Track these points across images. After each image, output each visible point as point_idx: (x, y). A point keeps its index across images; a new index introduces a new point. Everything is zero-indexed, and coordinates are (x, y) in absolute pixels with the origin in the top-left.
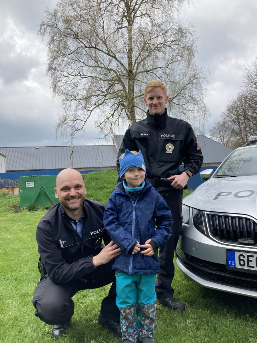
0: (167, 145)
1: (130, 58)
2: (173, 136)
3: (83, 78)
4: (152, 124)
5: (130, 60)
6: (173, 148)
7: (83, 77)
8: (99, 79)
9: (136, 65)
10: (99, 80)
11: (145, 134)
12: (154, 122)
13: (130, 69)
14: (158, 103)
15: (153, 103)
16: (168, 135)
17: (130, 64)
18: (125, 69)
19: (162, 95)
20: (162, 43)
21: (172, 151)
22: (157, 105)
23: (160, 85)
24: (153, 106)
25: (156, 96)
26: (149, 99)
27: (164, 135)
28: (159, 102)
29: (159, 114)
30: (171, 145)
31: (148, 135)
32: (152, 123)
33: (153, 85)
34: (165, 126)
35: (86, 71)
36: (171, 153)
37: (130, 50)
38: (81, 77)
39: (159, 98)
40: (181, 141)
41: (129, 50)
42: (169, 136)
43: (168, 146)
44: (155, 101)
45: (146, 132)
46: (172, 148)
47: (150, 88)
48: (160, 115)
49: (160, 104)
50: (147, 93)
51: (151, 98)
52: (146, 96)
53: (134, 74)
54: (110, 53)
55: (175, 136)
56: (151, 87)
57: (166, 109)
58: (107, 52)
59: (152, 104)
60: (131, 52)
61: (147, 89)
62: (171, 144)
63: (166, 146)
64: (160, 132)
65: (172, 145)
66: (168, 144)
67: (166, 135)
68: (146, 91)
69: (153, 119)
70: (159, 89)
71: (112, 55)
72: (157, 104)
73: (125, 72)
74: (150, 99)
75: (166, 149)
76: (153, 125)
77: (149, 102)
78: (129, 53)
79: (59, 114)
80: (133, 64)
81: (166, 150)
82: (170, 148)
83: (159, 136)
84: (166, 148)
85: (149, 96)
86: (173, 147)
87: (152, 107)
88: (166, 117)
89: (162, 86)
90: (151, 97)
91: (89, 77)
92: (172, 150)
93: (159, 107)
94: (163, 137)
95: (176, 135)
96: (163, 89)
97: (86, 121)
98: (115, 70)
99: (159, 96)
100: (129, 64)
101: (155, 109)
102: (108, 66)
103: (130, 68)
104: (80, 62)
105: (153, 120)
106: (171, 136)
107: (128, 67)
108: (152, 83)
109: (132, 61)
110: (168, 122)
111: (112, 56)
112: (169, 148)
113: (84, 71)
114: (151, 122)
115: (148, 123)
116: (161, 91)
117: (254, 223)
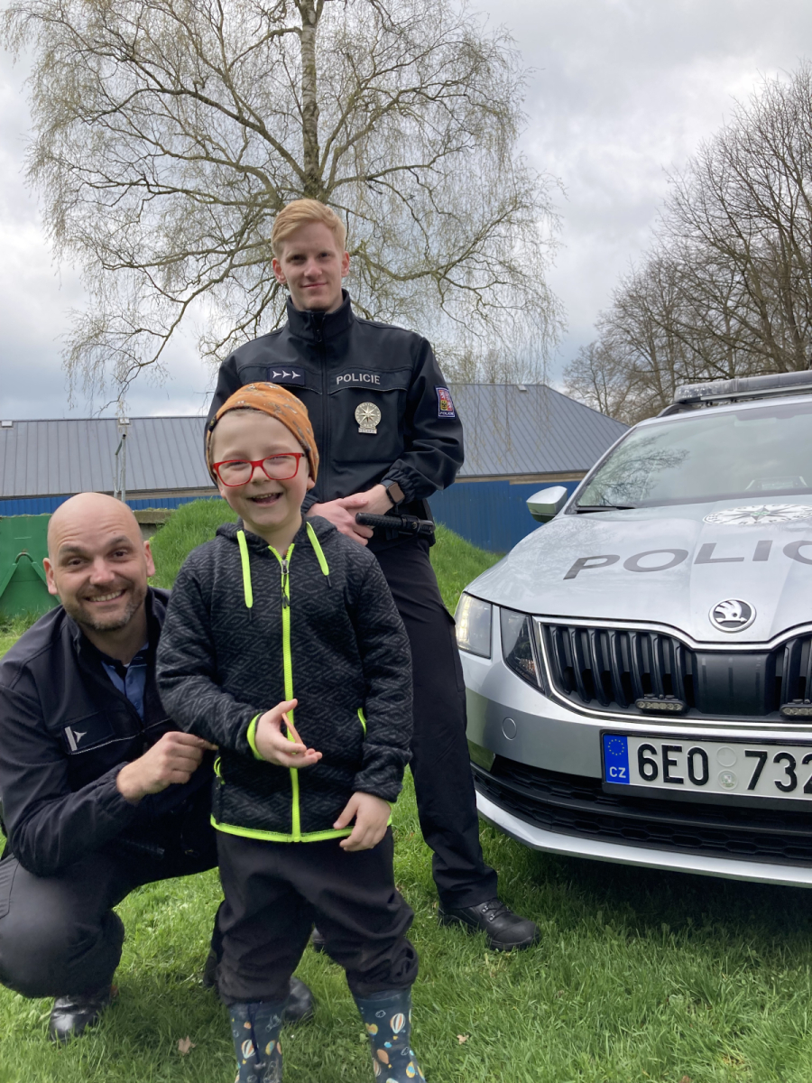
0: (360, 409)
1: (310, 131)
2: (374, 379)
3: (156, 194)
4: (306, 343)
5: (312, 139)
6: (379, 415)
7: (156, 190)
8: (212, 200)
9: (331, 157)
10: (211, 203)
11: (285, 374)
12: (312, 337)
13: (312, 169)
14: (321, 273)
15: (306, 274)
16: (357, 377)
17: (311, 151)
18: (296, 167)
19: (330, 246)
20: (414, 90)
21: (377, 427)
22: (319, 281)
23: (324, 217)
24: (306, 283)
25: (313, 250)
26: (289, 260)
27: (347, 378)
28: (323, 271)
29: (327, 308)
30: (371, 408)
31: (295, 375)
32: (307, 339)
33: (302, 215)
34: (346, 347)
35: (166, 171)
36: (375, 432)
37: (312, 108)
38: (150, 191)
39: (323, 256)
40: (401, 391)
41: (307, 108)
42: (362, 378)
43: (362, 411)
44: (312, 267)
45: (289, 368)
46: (376, 418)
47: (293, 226)
48: (331, 312)
49: (329, 278)
50: (282, 239)
51: (299, 259)
52: (280, 252)
53: (325, 187)
54: (246, 115)
55: (380, 380)
56: (294, 221)
57: (345, 293)
58: (235, 112)
59: (302, 276)
60: (312, 115)
61: (283, 229)
62: (371, 404)
63: (357, 411)
64: (334, 367)
65: (376, 407)
66: (360, 406)
67: (352, 377)
68: (279, 236)
69: (306, 326)
70: (319, 228)
71: (252, 120)
72: (319, 276)
73: (295, 178)
74: (293, 262)
75: (358, 421)
76: (308, 346)
77: (290, 270)
78: (307, 117)
79: (77, 312)
80: (321, 152)
81: (359, 426)
82: (368, 416)
83: (332, 381)
84: (357, 417)
85: (288, 250)
86: (379, 412)
87: (302, 287)
88: (350, 321)
89: (329, 218)
90: (296, 252)
91: (175, 190)
92: (377, 422)
93: (325, 288)
94: (342, 382)
95: (385, 373)
96: (333, 227)
97: (167, 337)
98: (262, 170)
99: (321, 250)
100: (307, 154)
101: (313, 293)
102: (241, 156)
103: (310, 166)
104: (147, 142)
105: (308, 329)
106: (367, 378)
107: (307, 163)
108: (297, 209)
109: (316, 142)
110: (355, 336)
111: (253, 126)
112: (367, 418)
113: (158, 170)
114: (301, 337)
115: (290, 340)
116: (328, 233)
117: (684, 647)
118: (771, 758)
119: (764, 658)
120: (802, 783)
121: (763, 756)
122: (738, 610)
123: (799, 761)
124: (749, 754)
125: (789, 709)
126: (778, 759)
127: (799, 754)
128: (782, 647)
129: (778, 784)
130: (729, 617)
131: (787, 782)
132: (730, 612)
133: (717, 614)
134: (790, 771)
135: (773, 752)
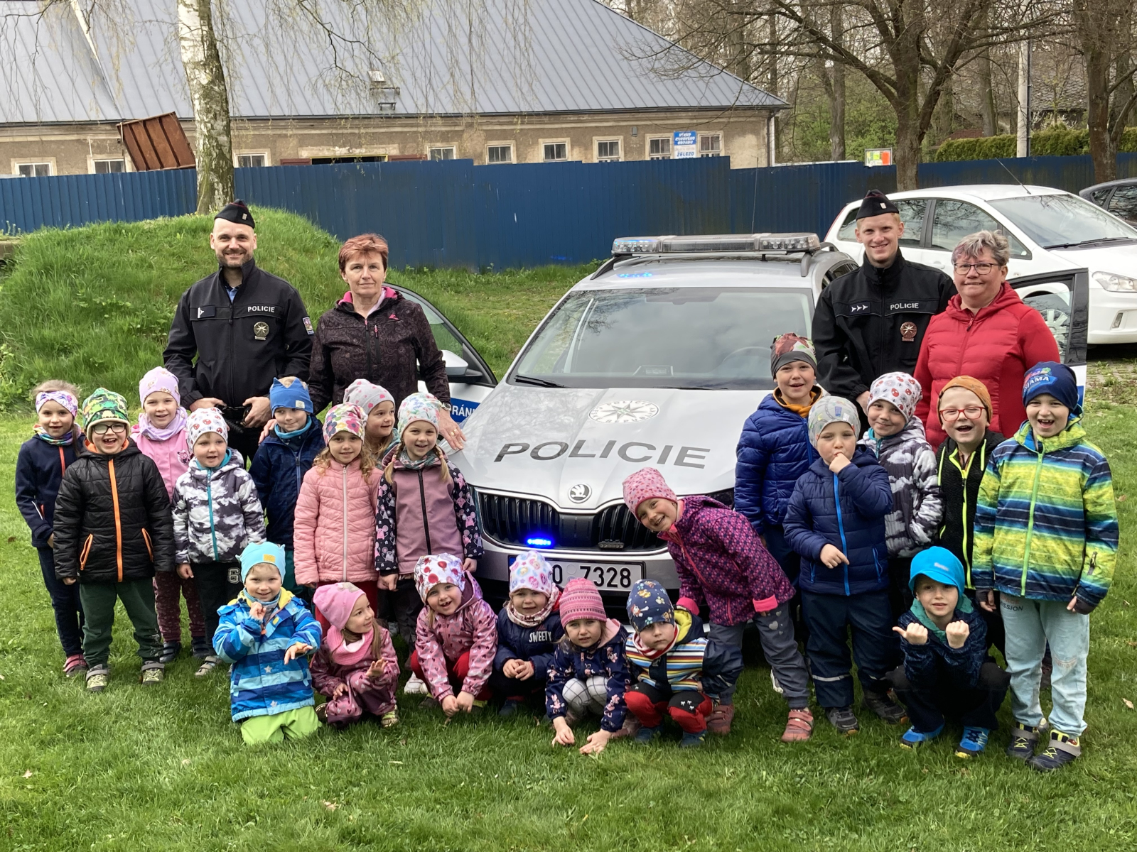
117: (554, 510)
118: (592, 569)
119: (592, 517)
120: (606, 582)
121: (588, 569)
122: (583, 490)
123: (605, 571)
124: (582, 568)
125: (602, 545)
126: (595, 570)
127: (605, 567)
128: (602, 512)
129: (595, 583)
130: (578, 495)
131: (599, 582)
132: (580, 492)
133: (572, 493)
134: (601, 576)
135: (593, 566)
